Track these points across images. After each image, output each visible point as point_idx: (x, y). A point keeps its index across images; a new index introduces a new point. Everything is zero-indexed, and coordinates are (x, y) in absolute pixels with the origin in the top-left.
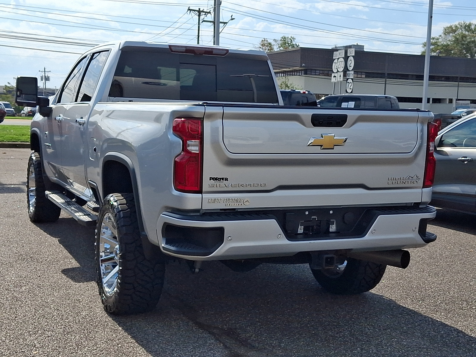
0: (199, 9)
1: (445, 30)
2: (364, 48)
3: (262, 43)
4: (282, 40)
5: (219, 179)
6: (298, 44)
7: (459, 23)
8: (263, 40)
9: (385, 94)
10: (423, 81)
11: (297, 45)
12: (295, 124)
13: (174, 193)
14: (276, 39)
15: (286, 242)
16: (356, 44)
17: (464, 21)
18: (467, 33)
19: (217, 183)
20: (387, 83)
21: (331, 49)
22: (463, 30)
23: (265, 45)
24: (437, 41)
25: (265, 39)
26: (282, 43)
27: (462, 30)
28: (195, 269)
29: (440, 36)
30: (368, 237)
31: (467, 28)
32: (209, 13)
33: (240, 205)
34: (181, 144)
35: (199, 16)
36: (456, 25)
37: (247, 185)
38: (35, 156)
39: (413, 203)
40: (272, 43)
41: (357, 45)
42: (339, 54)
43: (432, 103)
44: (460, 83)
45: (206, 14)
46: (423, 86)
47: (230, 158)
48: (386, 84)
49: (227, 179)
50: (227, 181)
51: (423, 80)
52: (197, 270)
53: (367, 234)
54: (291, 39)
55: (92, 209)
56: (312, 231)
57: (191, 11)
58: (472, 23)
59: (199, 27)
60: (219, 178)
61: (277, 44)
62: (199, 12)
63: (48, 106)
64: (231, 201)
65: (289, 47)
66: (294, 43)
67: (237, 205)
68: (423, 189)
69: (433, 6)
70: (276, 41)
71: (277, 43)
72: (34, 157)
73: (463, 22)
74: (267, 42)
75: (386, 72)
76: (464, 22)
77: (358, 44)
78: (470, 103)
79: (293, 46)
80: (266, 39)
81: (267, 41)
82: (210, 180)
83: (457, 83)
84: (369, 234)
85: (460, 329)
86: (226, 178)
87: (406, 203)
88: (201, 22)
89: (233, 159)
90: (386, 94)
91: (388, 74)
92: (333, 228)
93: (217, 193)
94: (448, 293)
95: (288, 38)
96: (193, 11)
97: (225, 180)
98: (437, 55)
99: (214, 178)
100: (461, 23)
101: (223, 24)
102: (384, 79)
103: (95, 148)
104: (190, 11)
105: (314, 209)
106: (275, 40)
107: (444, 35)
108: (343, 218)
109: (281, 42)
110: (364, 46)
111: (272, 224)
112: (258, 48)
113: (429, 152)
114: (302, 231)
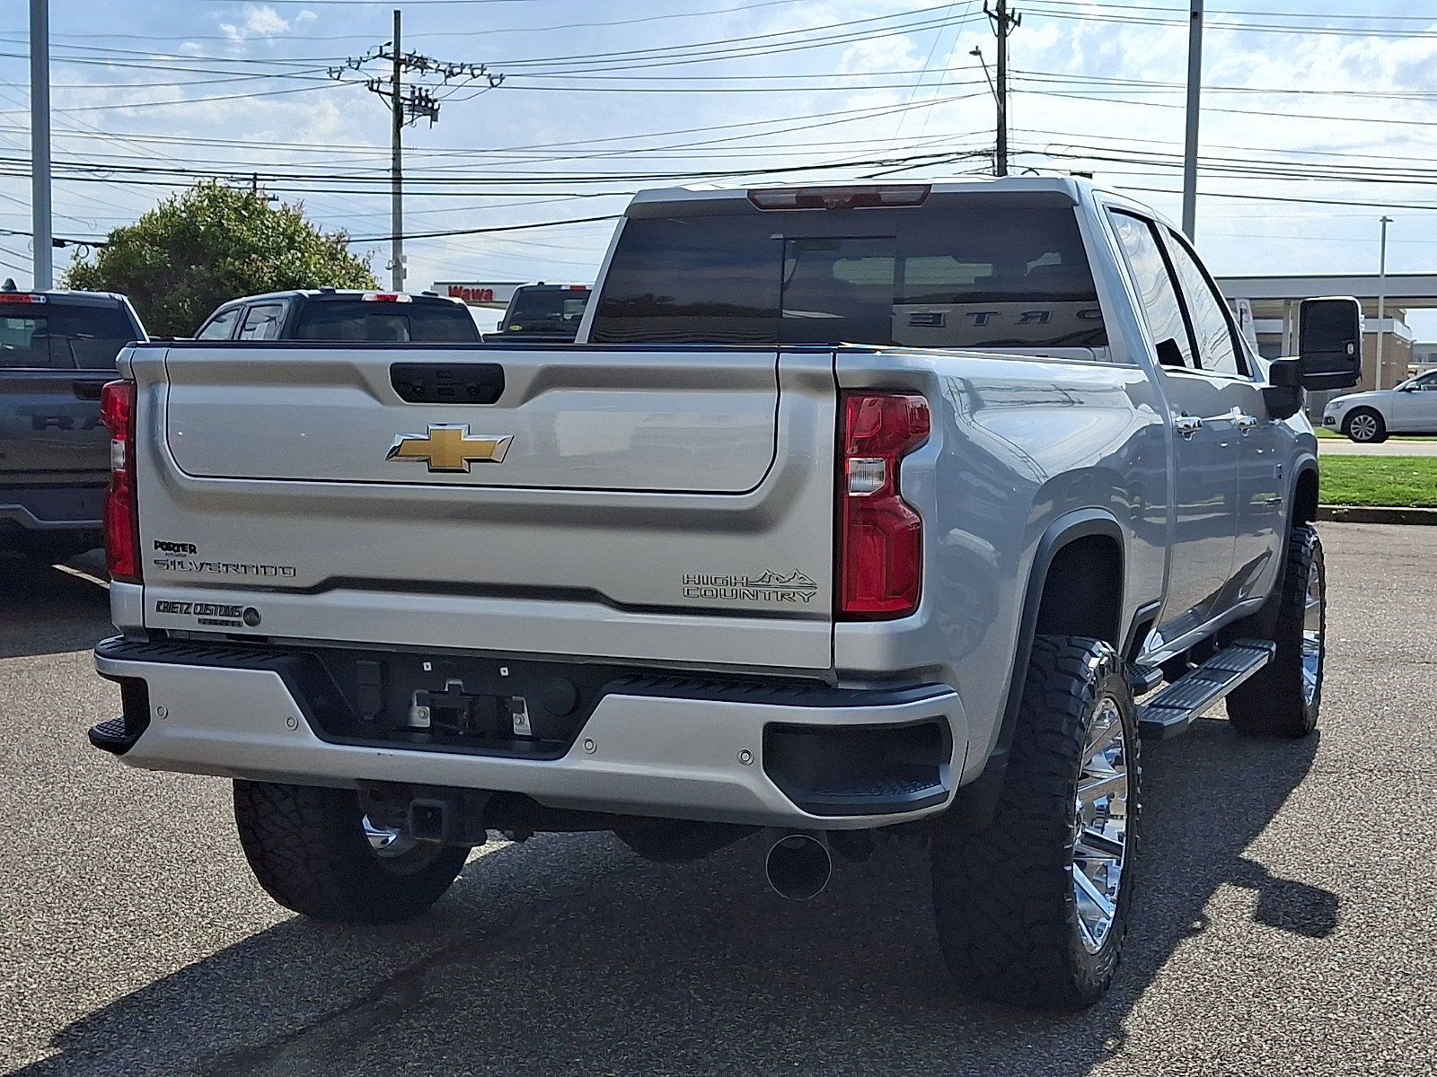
5: (176, 548)
12: (352, 397)
19: (172, 558)
49: (193, 550)
50: (195, 553)
53: (570, 750)
60: (174, 545)
68: (838, 625)
82: (156, 548)
84: (573, 750)
86: (191, 545)
92: (524, 724)
97: (191, 552)
99: (164, 543)
113: (851, 494)
114: (427, 723)
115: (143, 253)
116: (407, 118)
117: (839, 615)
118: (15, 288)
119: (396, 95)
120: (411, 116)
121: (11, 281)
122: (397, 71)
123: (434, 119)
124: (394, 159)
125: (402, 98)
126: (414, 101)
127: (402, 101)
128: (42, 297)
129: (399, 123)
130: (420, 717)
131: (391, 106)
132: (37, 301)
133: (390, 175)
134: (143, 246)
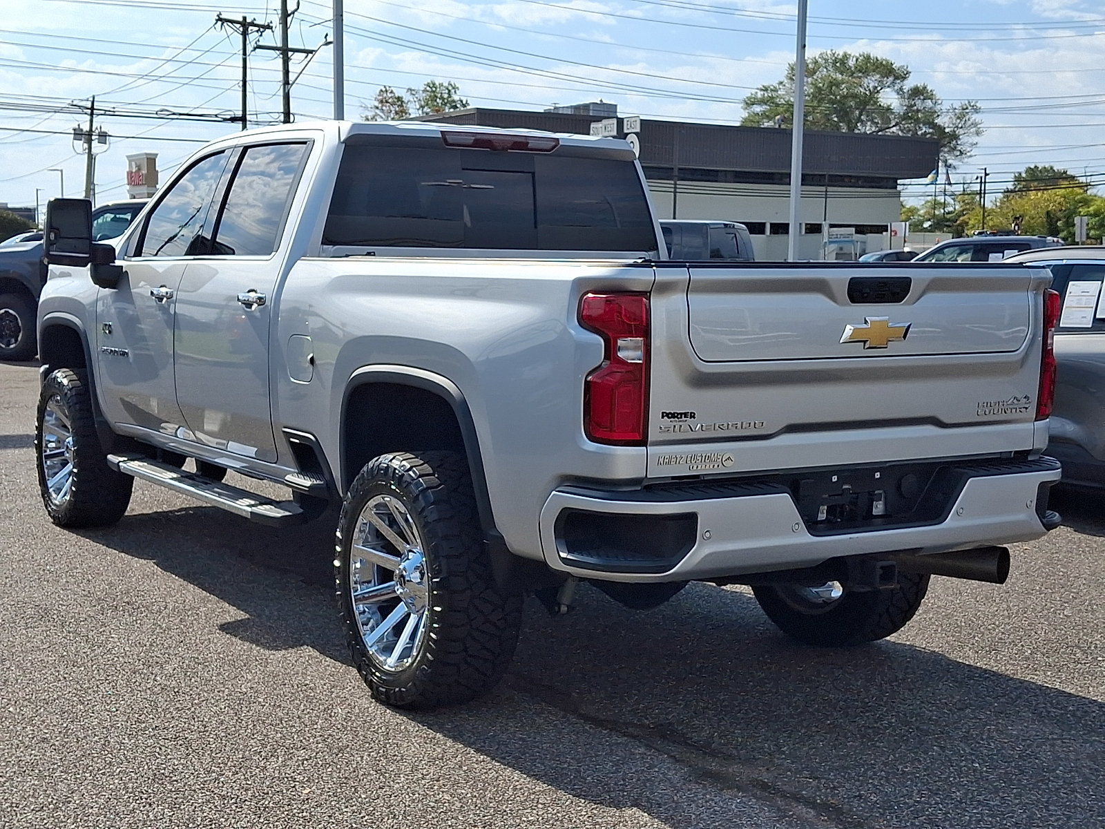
0: (245, 18)
1: (792, 69)
2: (618, 110)
3: (381, 97)
4: (428, 91)
5: (679, 416)
6: (467, 101)
7: (821, 54)
8: (384, 89)
9: (674, 218)
10: (788, 186)
11: (464, 102)
13: (585, 447)
14: (413, 88)
15: (809, 538)
16: (599, 102)
17: (832, 50)
18: (839, 76)
19: (675, 424)
20: (678, 190)
21: (543, 111)
22: (832, 70)
23: (387, 102)
24: (774, 94)
25: (388, 88)
26: (428, 97)
27: (828, 70)
28: (559, 605)
29: (781, 83)
30: (950, 522)
31: (838, 64)
32: (269, 27)
33: (716, 466)
34: (601, 345)
35: (245, 34)
36: (815, 58)
37: (730, 426)
38: (66, 377)
39: (1013, 454)
40: (404, 97)
41: (602, 104)
42: (604, 128)
43: (770, 234)
44: (830, 189)
45: (262, 30)
46: (789, 197)
47: (703, 372)
48: (675, 192)
49: (693, 416)
50: (694, 418)
51: (790, 184)
52: (564, 609)
53: (950, 515)
54: (447, 89)
55: (307, 489)
56: (842, 513)
57: (225, 24)
58: (850, 55)
59: (245, 61)
60: (678, 414)
61: (415, 99)
62: (245, 25)
63: (111, 264)
64: (700, 460)
65: (443, 106)
66: (456, 98)
67: (711, 467)
68: (1035, 423)
69: (808, 19)
70: (413, 92)
71: (417, 98)
72: (65, 379)
73: (829, 52)
74: (393, 95)
75: (677, 165)
76: (834, 52)
77: (604, 102)
78: (854, 232)
79: (454, 104)
80: (390, 87)
81: (392, 92)
82: (663, 418)
83: (823, 189)
84: (952, 516)
85: (1100, 700)
86: (691, 413)
87: (1001, 452)
88: (249, 48)
89: (705, 373)
90: (677, 217)
91: (680, 169)
92: (878, 508)
93: (675, 444)
94: (1034, 633)
95: (441, 85)
96: (230, 24)
97: (691, 418)
98: (777, 126)
99: (670, 413)
100: (827, 55)
101: (305, 55)
102: (673, 182)
103: (312, 359)
104: (222, 24)
105: (848, 470)
106: (411, 90)
107: (789, 81)
108: (899, 487)
109: (424, 95)
110: (616, 105)
111: (784, 501)
112: (371, 108)
114: (824, 517)
117: (1037, 418)
130: (822, 514)
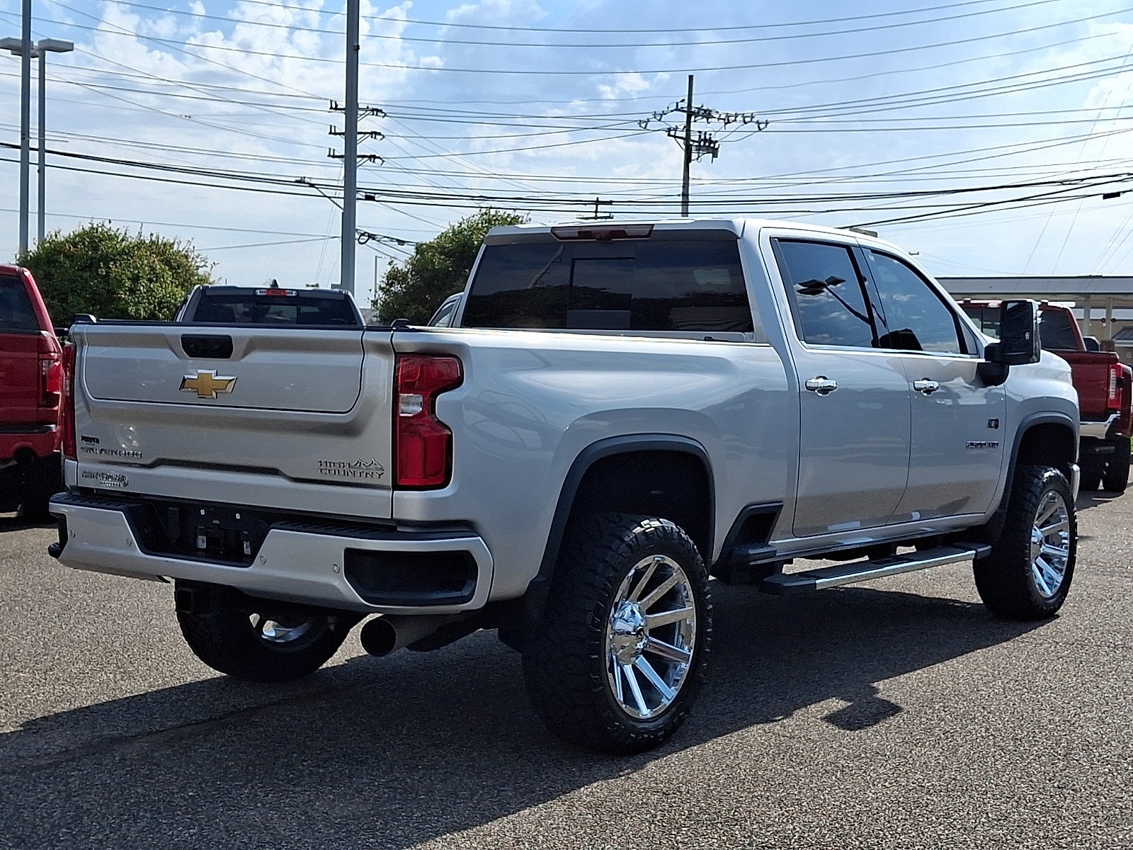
5: (90, 440)
15: (139, 554)
19: (89, 446)
30: (255, 568)
49: (98, 442)
53: (254, 562)
60: (90, 438)
68: (396, 492)
82: (82, 440)
86: (97, 439)
99: (85, 437)
113: (401, 415)
114: (204, 546)
115: (434, 260)
116: (694, 156)
117: (396, 487)
118: (277, 286)
119: (687, 139)
120: (697, 154)
121: (275, 281)
122: (689, 122)
123: (715, 155)
124: (683, 187)
125: (692, 141)
126: (700, 143)
127: (691, 143)
128: (294, 292)
129: (688, 159)
130: (202, 543)
131: (684, 147)
132: (291, 295)
133: (680, 199)
134: (434, 255)
